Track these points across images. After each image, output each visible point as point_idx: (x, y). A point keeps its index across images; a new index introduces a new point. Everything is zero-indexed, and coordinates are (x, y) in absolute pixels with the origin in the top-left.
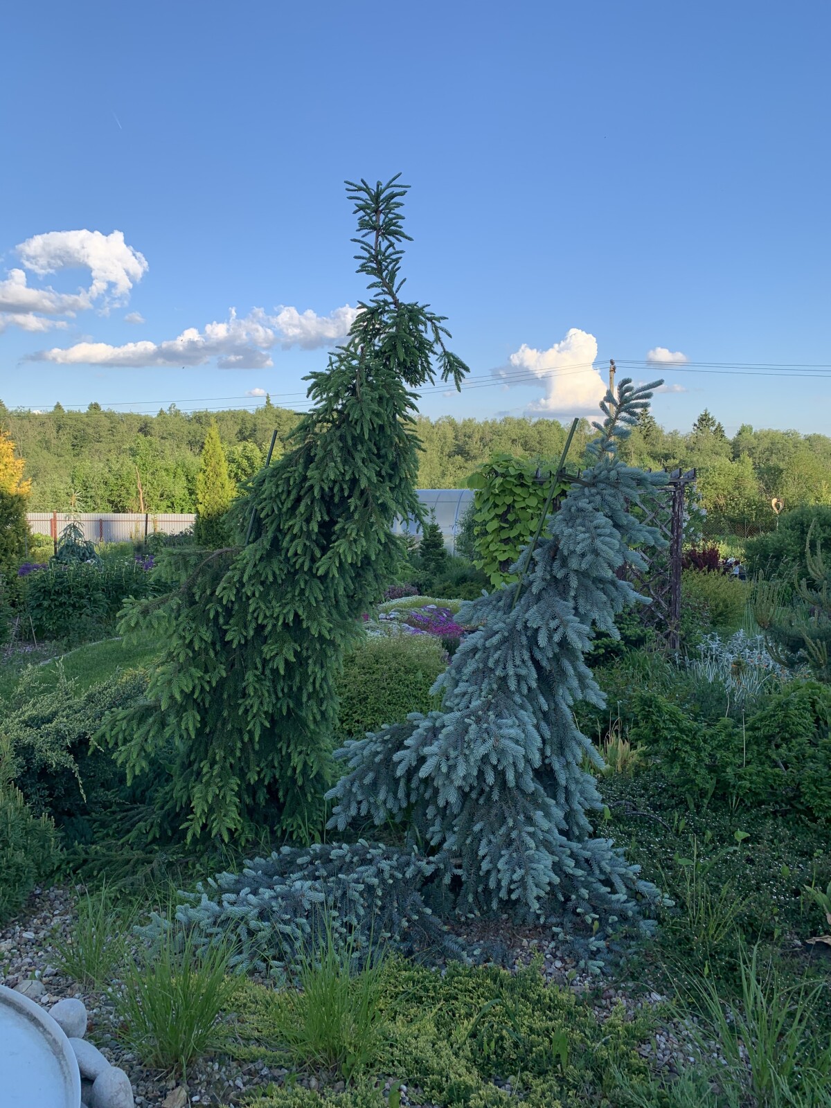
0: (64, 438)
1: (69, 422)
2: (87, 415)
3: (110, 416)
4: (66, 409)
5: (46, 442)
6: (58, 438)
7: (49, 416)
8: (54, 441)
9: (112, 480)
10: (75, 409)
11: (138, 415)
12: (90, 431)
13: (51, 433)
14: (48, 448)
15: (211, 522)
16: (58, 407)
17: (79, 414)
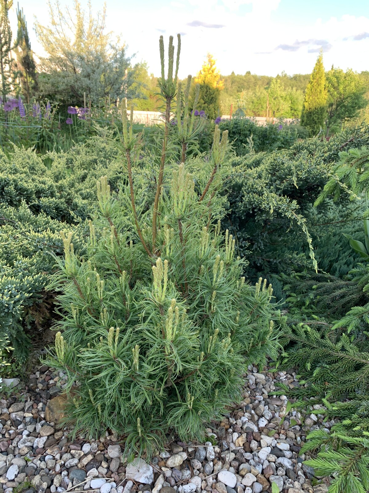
0: (234, 87)
1: (237, 80)
2: (245, 76)
3: (255, 77)
4: (236, 75)
5: (227, 89)
6: (232, 87)
7: (229, 77)
8: (230, 89)
9: (255, 101)
10: (240, 74)
11: (267, 77)
12: (246, 84)
13: (229, 85)
14: (227, 92)
15: (310, 113)
16: (233, 73)
17: (241, 76)
